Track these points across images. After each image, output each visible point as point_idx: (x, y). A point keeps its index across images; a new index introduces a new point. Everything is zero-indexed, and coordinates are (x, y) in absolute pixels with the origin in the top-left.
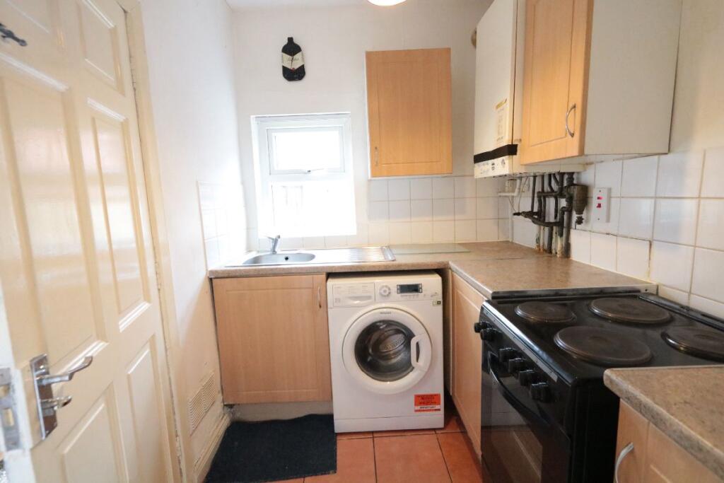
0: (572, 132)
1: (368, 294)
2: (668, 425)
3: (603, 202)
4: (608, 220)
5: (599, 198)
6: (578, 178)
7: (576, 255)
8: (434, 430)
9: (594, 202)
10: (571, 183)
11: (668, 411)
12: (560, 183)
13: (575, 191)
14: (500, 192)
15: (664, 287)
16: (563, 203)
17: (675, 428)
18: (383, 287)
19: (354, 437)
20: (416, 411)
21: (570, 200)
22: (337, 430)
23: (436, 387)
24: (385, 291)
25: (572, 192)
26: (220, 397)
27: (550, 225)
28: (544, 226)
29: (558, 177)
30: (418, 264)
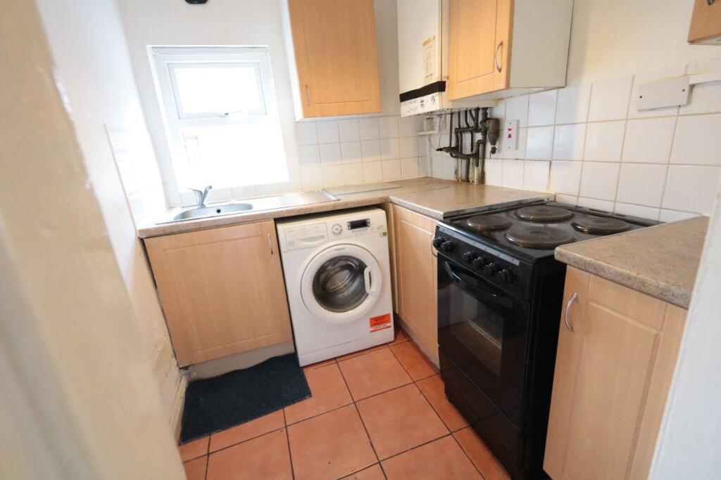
0: (500, 67)
1: (322, 234)
2: (606, 270)
3: (513, 133)
4: (517, 148)
5: (509, 130)
6: (491, 113)
7: (489, 180)
8: (387, 344)
9: (505, 133)
10: (486, 119)
11: (606, 263)
12: (475, 119)
13: (490, 125)
14: (419, 132)
15: (561, 196)
16: (479, 136)
17: (611, 271)
18: (334, 225)
19: (318, 366)
20: (372, 332)
21: (485, 134)
22: (302, 364)
23: (387, 309)
24: (337, 229)
25: (487, 126)
26: (174, 362)
27: (467, 157)
28: (462, 158)
29: (473, 113)
30: (363, 201)
